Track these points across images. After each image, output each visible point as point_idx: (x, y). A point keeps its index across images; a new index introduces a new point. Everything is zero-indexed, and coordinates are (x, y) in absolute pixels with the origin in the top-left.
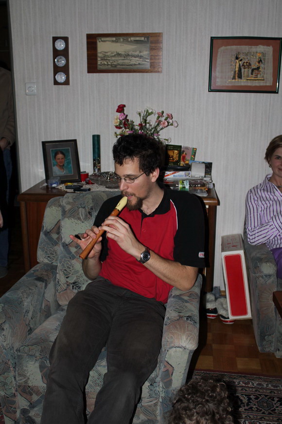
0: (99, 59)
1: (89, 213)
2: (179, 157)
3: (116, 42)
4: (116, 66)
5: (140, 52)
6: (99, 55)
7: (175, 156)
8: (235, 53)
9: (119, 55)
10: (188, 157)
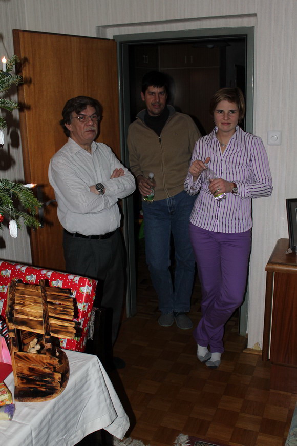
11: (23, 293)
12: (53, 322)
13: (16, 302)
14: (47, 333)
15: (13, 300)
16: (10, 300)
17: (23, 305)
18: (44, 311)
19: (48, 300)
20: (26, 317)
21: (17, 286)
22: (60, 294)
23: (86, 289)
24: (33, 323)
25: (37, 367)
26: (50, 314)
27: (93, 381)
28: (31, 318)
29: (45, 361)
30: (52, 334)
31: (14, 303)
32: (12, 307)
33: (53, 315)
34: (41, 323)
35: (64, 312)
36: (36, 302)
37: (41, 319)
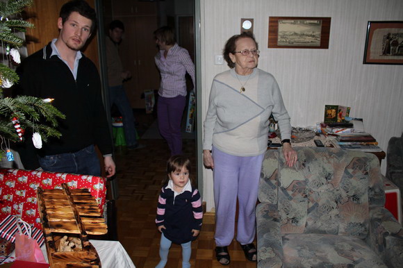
0: (279, 37)
1: (303, 164)
2: (336, 114)
3: (294, 24)
4: (292, 43)
5: (313, 32)
6: (280, 34)
7: (332, 114)
8: (386, 34)
9: (296, 34)
10: (344, 115)
11: (51, 198)
12: (85, 221)
13: (47, 207)
14: (83, 232)
15: (43, 205)
16: (41, 205)
17: (54, 209)
18: (74, 212)
19: (75, 201)
20: (59, 220)
21: (44, 192)
22: (83, 194)
23: (99, 186)
24: (68, 225)
25: (75, 263)
26: (80, 214)
27: (120, 263)
28: (64, 220)
29: (82, 257)
30: (87, 232)
31: (45, 208)
32: (44, 211)
33: (83, 214)
34: (75, 223)
35: (92, 210)
36: (65, 205)
37: (73, 220)
